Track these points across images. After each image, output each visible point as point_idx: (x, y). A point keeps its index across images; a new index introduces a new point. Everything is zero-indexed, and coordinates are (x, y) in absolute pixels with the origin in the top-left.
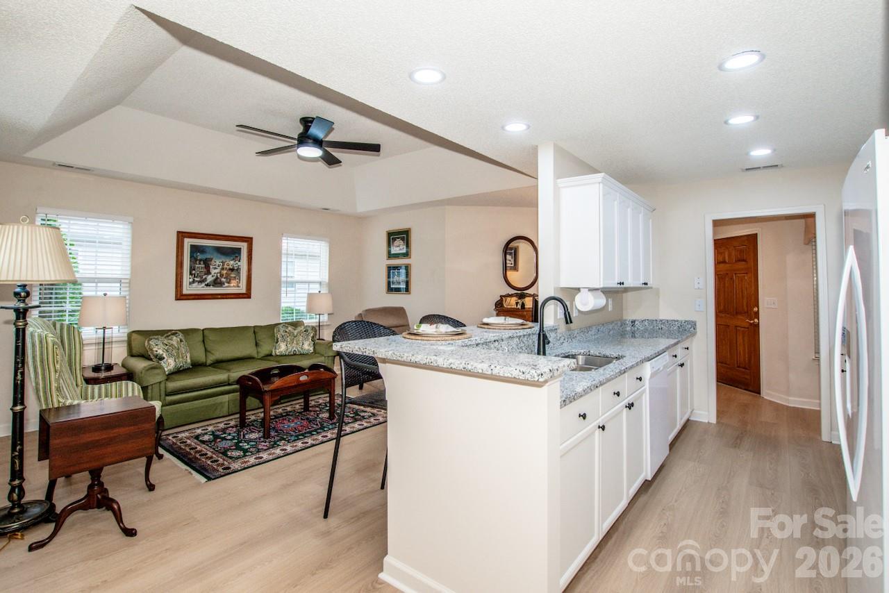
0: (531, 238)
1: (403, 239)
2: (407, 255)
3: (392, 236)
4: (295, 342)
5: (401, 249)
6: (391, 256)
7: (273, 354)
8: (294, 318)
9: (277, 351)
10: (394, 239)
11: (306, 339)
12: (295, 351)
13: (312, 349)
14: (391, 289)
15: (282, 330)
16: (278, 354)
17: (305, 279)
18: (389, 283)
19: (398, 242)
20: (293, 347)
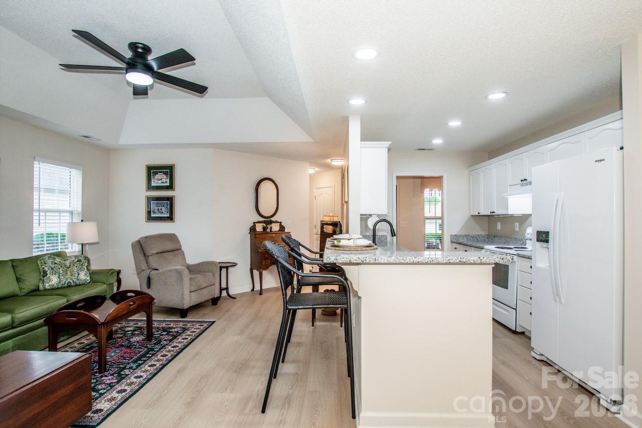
0: (275, 180)
1: (166, 173)
2: (171, 187)
3: (152, 171)
4: (69, 273)
5: (163, 183)
6: (150, 187)
7: (41, 287)
8: (59, 247)
9: (47, 285)
10: (156, 173)
11: (81, 269)
12: (69, 282)
13: (88, 278)
14: (150, 218)
15: (49, 262)
16: (49, 288)
17: (56, 208)
18: (149, 213)
19: (158, 176)
20: (67, 279)
